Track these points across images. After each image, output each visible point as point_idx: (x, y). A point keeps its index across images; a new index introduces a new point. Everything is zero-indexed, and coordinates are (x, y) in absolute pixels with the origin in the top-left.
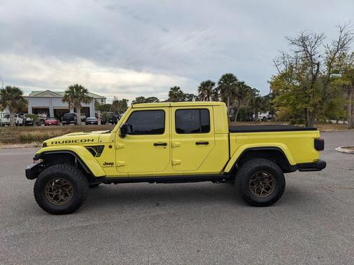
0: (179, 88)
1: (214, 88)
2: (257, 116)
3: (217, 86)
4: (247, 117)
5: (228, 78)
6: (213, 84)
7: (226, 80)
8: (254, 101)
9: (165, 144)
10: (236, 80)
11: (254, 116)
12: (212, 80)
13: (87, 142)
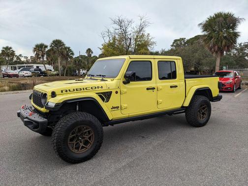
0: (11, 48)
1: (47, 50)
2: (79, 72)
3: (49, 48)
4: (72, 73)
5: (58, 43)
6: (46, 47)
7: (56, 44)
8: (77, 62)
9: (154, 88)
10: (64, 45)
11: (77, 72)
12: (46, 44)
13: (97, 89)
